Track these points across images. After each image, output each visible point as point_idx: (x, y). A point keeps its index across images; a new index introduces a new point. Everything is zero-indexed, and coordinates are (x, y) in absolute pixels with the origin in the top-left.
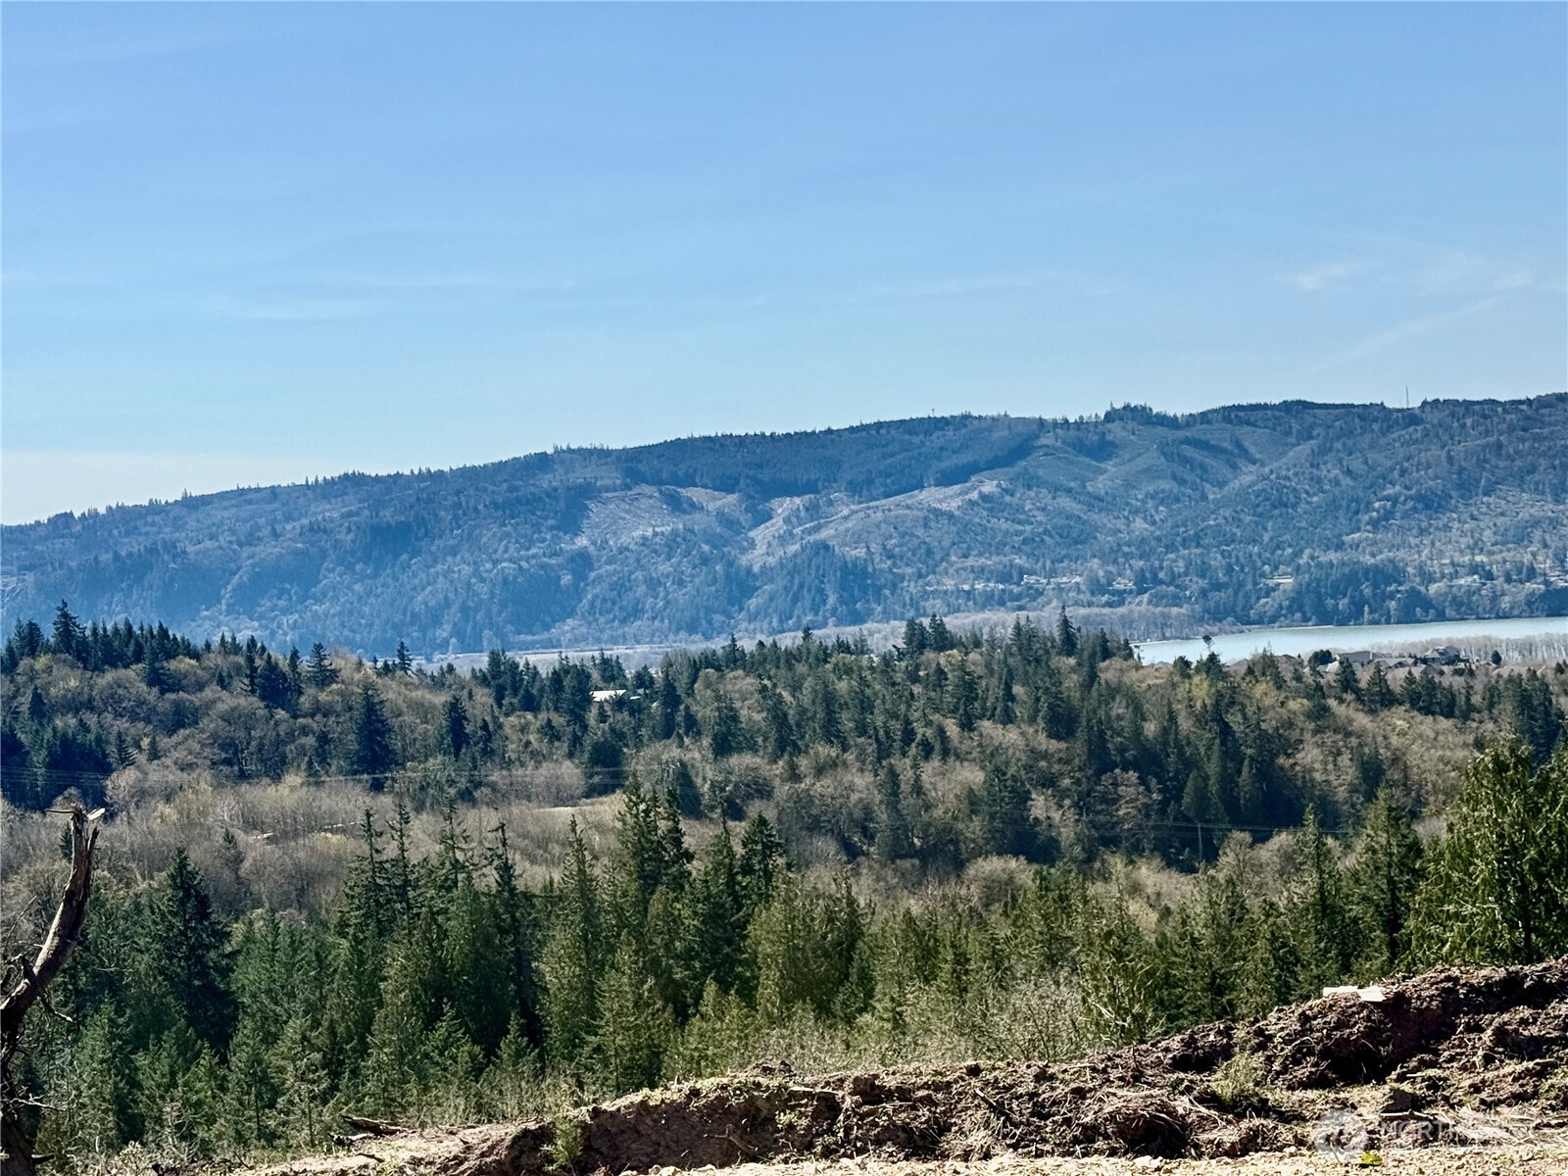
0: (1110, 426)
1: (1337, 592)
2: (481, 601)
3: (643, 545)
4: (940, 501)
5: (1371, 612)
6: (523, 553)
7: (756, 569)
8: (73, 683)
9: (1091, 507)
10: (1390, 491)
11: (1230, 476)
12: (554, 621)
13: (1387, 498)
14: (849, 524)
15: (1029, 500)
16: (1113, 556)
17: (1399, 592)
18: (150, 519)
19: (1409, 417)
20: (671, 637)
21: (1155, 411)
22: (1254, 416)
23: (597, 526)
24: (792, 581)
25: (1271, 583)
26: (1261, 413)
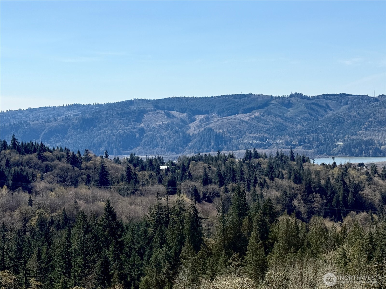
0: (291, 98)
1: (355, 147)
2: (113, 141)
3: (159, 127)
4: (243, 118)
5: (365, 153)
6: (125, 128)
7: (191, 135)
8: (17, 158)
9: (286, 121)
10: (370, 120)
11: (325, 114)
12: (134, 147)
13: (369, 122)
14: (218, 123)
15: (268, 118)
16: (292, 135)
17: (373, 148)
18: (19, 114)
19: (375, 99)
20: (167, 153)
21: (304, 95)
22: (332, 97)
23: (146, 121)
24: (201, 138)
25: (337, 144)
26: (333, 97)
